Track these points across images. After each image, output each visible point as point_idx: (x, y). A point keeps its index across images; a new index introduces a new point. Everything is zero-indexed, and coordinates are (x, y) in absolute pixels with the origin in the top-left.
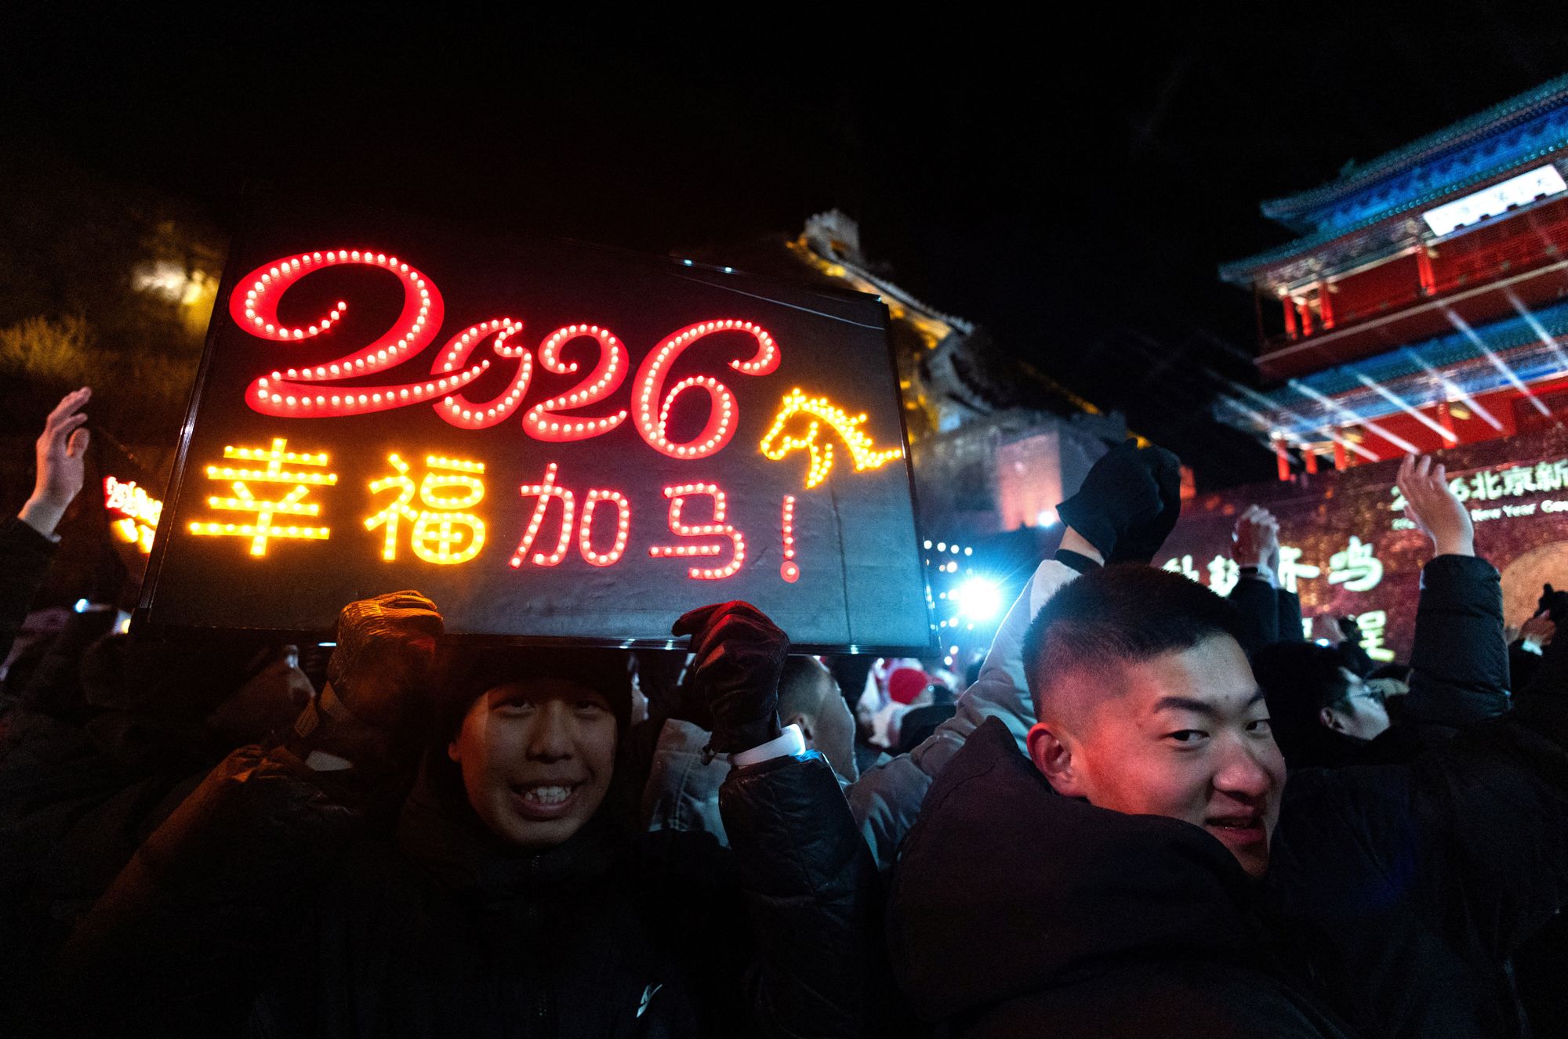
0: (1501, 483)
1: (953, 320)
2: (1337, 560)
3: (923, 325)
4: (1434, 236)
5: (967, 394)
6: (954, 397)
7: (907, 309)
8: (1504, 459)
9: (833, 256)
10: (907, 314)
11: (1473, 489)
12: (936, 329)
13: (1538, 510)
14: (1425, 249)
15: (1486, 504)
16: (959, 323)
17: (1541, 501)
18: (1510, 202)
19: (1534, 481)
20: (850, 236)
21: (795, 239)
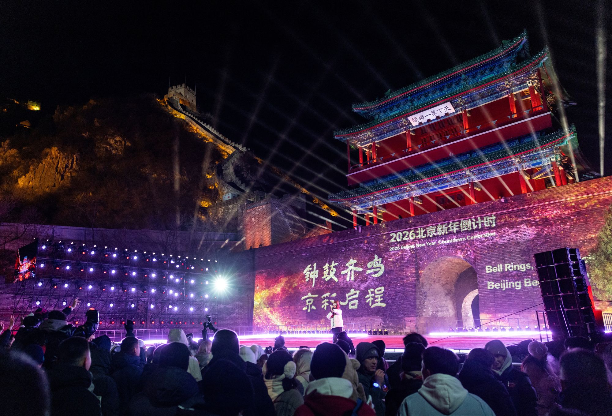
0: (426, 232)
1: (237, 145)
2: (369, 265)
3: (223, 147)
4: (413, 127)
5: (239, 183)
6: (232, 184)
7: (215, 138)
8: (427, 223)
9: (180, 108)
10: (215, 141)
11: (417, 234)
12: (228, 149)
13: (437, 243)
14: (409, 131)
15: (420, 241)
16: (240, 147)
17: (438, 240)
18: (437, 115)
19: (436, 231)
20: (192, 98)
21: (162, 98)
